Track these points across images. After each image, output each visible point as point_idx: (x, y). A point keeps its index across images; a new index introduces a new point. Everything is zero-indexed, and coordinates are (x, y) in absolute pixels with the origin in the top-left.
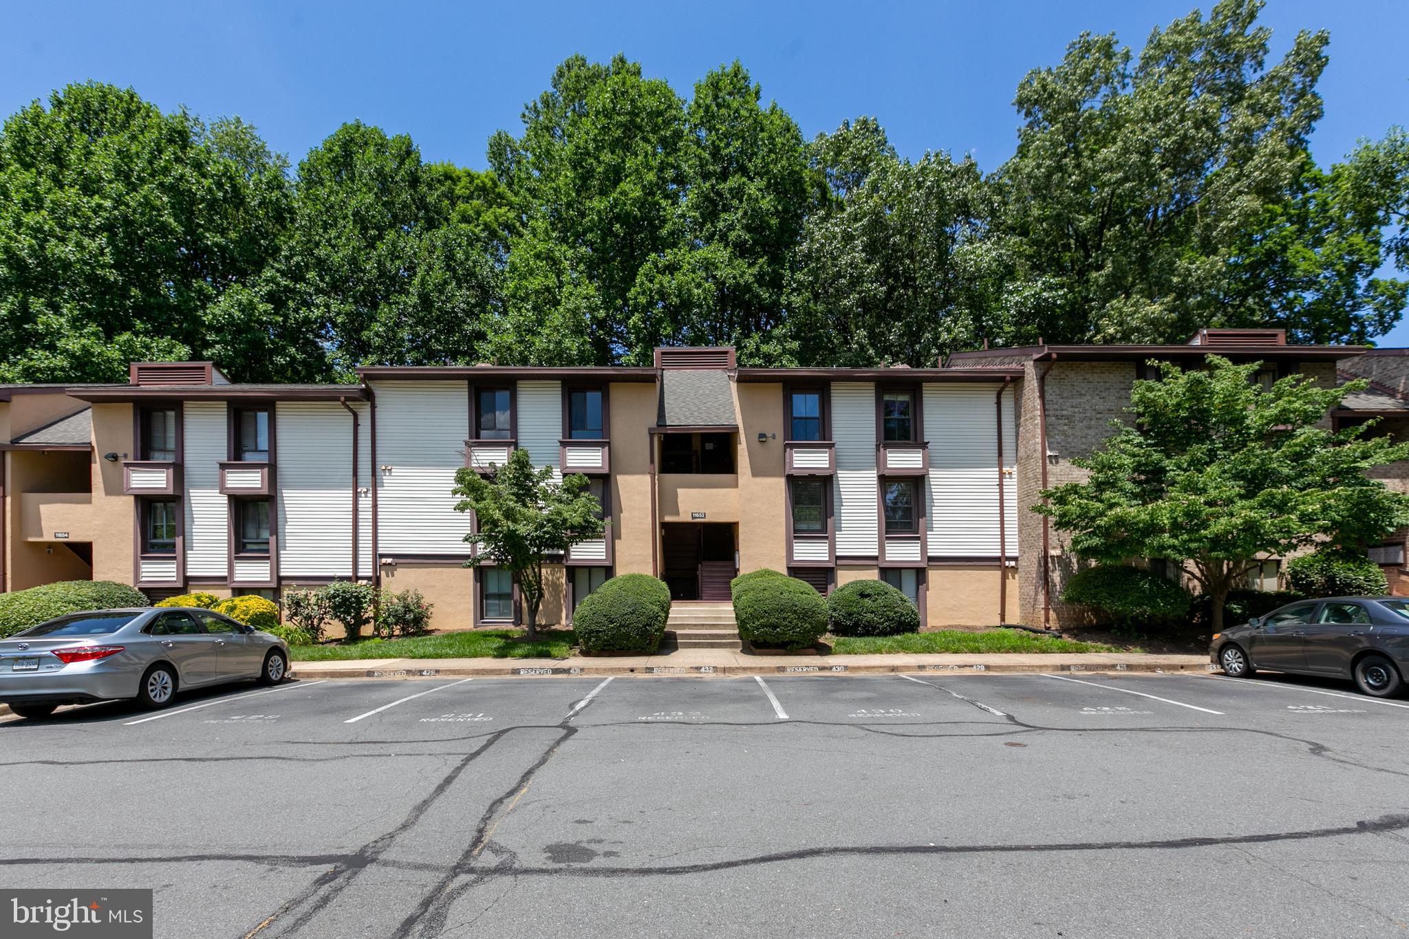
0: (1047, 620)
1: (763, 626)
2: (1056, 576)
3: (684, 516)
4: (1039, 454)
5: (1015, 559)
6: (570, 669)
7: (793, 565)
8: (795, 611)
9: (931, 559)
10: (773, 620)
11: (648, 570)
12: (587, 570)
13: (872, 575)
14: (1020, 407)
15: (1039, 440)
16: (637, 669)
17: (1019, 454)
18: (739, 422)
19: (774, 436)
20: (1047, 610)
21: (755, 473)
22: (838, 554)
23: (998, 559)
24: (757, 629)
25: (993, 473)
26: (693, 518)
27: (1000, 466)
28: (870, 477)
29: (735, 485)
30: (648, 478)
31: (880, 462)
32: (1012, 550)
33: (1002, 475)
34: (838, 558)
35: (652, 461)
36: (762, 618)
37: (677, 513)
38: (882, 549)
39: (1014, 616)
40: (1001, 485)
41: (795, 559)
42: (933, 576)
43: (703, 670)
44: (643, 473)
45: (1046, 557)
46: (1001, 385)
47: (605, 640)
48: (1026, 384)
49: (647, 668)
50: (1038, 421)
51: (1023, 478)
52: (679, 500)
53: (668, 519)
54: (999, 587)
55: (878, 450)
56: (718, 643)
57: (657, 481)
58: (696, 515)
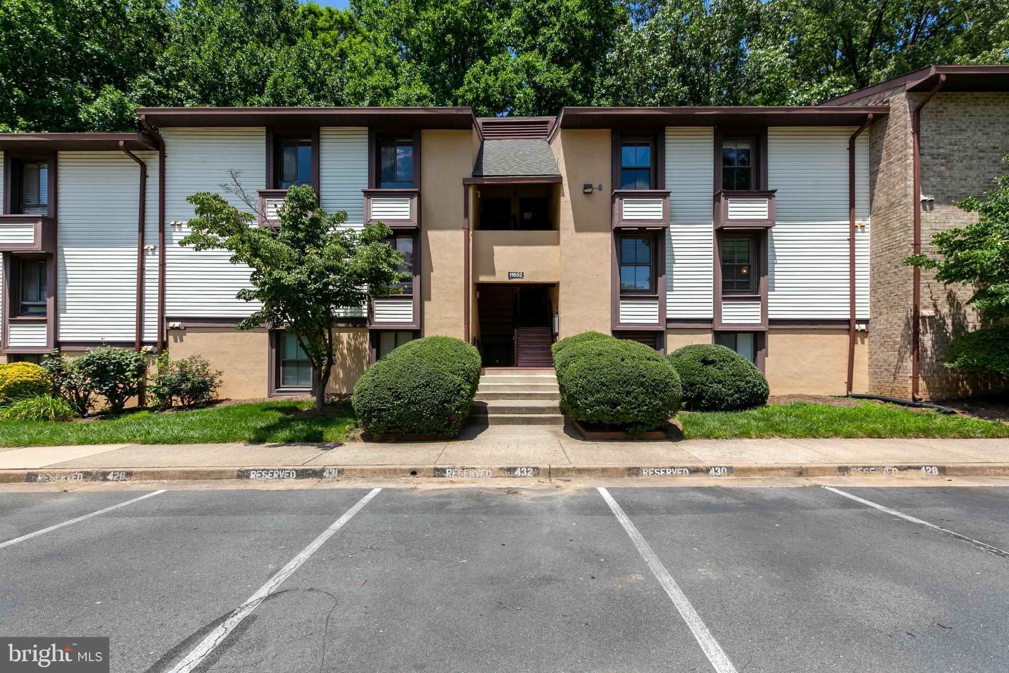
0: (916, 390)
1: (599, 402)
2: (927, 340)
3: (500, 276)
4: (910, 199)
5: (866, 322)
6: (323, 471)
7: (619, 328)
8: (642, 384)
9: (772, 322)
10: (612, 395)
11: (459, 334)
12: (393, 334)
13: (707, 339)
14: (880, 151)
15: (911, 183)
16: (421, 470)
17: (875, 204)
18: (563, 171)
19: (600, 188)
20: (915, 379)
21: (580, 227)
22: (668, 316)
23: (847, 322)
24: (591, 406)
25: (843, 226)
26: (510, 278)
27: (852, 218)
28: (707, 232)
29: (557, 242)
30: (461, 234)
31: (717, 213)
32: (863, 312)
33: (853, 229)
34: (669, 321)
35: (466, 215)
36: (598, 392)
37: (493, 273)
38: (717, 310)
39: (862, 386)
40: (852, 240)
41: (622, 321)
42: (773, 340)
43: (518, 472)
44: (453, 227)
45: (916, 316)
46: (856, 128)
47: (389, 422)
48: (891, 122)
49: (436, 469)
50: (910, 160)
51: (882, 228)
52: (495, 258)
53: (483, 279)
54: (846, 353)
55: (716, 198)
56: (536, 418)
57: (471, 238)
58: (514, 275)
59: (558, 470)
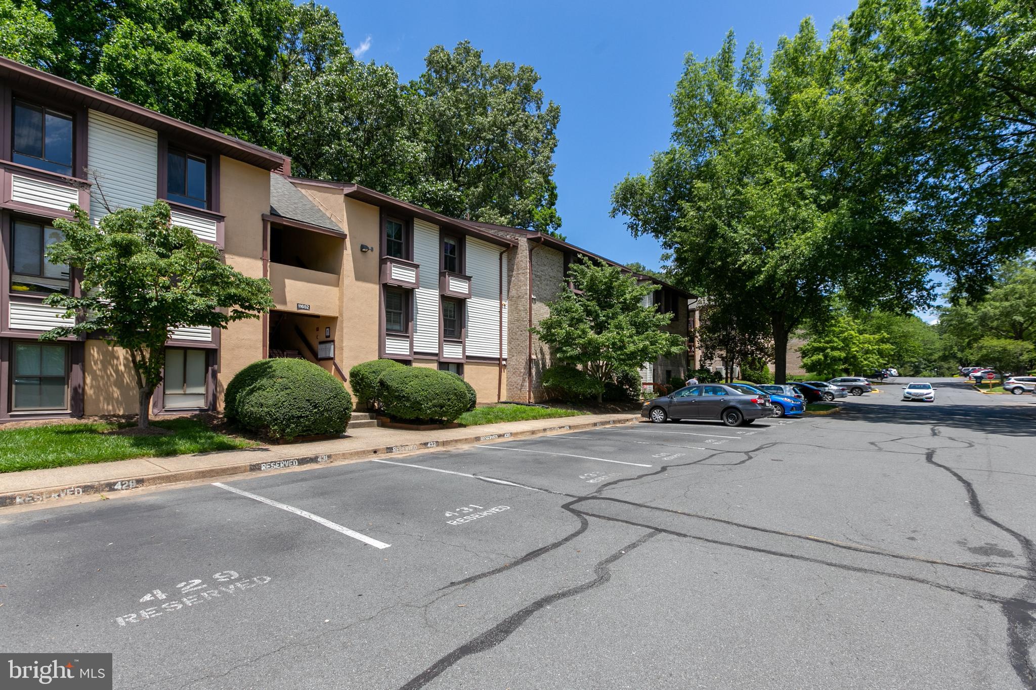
0: (530, 398)
2: (534, 371)
3: (291, 307)
4: (528, 296)
5: (505, 360)
6: (317, 457)
7: (385, 356)
9: (468, 357)
11: (256, 355)
12: (182, 352)
13: (434, 366)
14: (513, 265)
15: (528, 288)
16: (379, 450)
17: (510, 294)
18: (346, 232)
19: (372, 250)
20: (529, 391)
21: (358, 278)
22: (415, 350)
23: (498, 359)
25: (497, 303)
26: (299, 309)
27: (501, 300)
28: (435, 294)
29: (337, 284)
30: (261, 263)
31: (442, 286)
32: (505, 356)
33: (501, 304)
34: (416, 353)
35: (265, 248)
37: (284, 302)
38: (441, 348)
39: (504, 397)
40: (501, 312)
41: (387, 352)
42: (467, 368)
43: (429, 445)
44: (254, 257)
45: (530, 360)
46: (504, 249)
47: (305, 426)
48: (519, 251)
49: (387, 448)
50: (528, 276)
51: (514, 309)
52: (286, 290)
53: (276, 306)
54: (498, 378)
55: (442, 274)
56: (358, 423)
57: (269, 269)
58: (302, 306)
59: (447, 441)
